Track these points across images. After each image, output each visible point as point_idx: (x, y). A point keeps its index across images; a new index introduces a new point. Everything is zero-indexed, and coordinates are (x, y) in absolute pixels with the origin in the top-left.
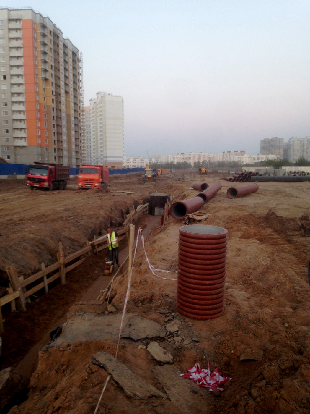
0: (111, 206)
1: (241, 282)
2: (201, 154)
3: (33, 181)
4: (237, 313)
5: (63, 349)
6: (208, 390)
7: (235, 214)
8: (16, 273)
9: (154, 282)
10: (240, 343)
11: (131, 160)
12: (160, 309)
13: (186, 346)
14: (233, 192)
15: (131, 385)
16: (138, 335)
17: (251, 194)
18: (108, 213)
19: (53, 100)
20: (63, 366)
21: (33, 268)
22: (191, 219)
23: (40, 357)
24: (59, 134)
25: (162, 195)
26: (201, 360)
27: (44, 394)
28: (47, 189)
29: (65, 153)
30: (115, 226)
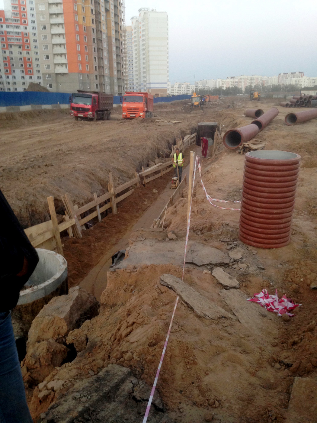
0: (158, 136)
1: (306, 213)
2: (254, 77)
3: (77, 110)
4: (304, 243)
5: (130, 271)
6: (277, 314)
7: (295, 143)
8: (71, 202)
9: (212, 212)
10: (310, 271)
11: (176, 86)
12: (221, 237)
13: (252, 273)
14: (292, 118)
15: (200, 306)
16: (202, 261)
17: (312, 120)
18: (155, 144)
19: (93, 20)
20: (131, 286)
21: (86, 197)
22: (246, 147)
23: (108, 277)
24: (100, 59)
25: (212, 124)
26: (268, 286)
27: (115, 310)
28: (91, 120)
29: (107, 80)
30: (163, 157)
